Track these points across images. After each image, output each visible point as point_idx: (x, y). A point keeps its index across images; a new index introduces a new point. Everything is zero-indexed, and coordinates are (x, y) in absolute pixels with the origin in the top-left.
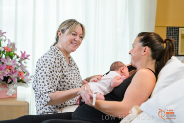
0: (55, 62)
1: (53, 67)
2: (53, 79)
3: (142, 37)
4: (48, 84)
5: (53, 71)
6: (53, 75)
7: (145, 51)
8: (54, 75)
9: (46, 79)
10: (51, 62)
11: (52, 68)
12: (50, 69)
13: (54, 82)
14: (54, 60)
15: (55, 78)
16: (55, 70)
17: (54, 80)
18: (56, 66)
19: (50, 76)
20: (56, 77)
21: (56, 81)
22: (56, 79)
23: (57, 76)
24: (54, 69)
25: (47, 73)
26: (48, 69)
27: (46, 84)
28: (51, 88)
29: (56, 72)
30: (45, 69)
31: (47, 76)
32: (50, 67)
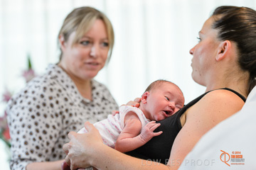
0: (42, 96)
1: (38, 107)
2: (37, 131)
3: (220, 17)
4: (26, 143)
5: (38, 114)
6: (36, 124)
7: (222, 52)
8: (40, 124)
9: (22, 134)
10: (35, 95)
11: (34, 108)
12: (30, 110)
13: (40, 138)
14: (41, 91)
15: (41, 130)
16: (42, 113)
17: (41, 134)
18: (44, 105)
19: (30, 127)
20: (44, 128)
21: (43, 136)
22: (45, 132)
23: (47, 126)
24: (40, 111)
25: (24, 121)
26: (26, 110)
27: (22, 144)
28: (32, 152)
29: (45, 116)
30: (21, 112)
31: (23, 126)
32: (31, 106)
